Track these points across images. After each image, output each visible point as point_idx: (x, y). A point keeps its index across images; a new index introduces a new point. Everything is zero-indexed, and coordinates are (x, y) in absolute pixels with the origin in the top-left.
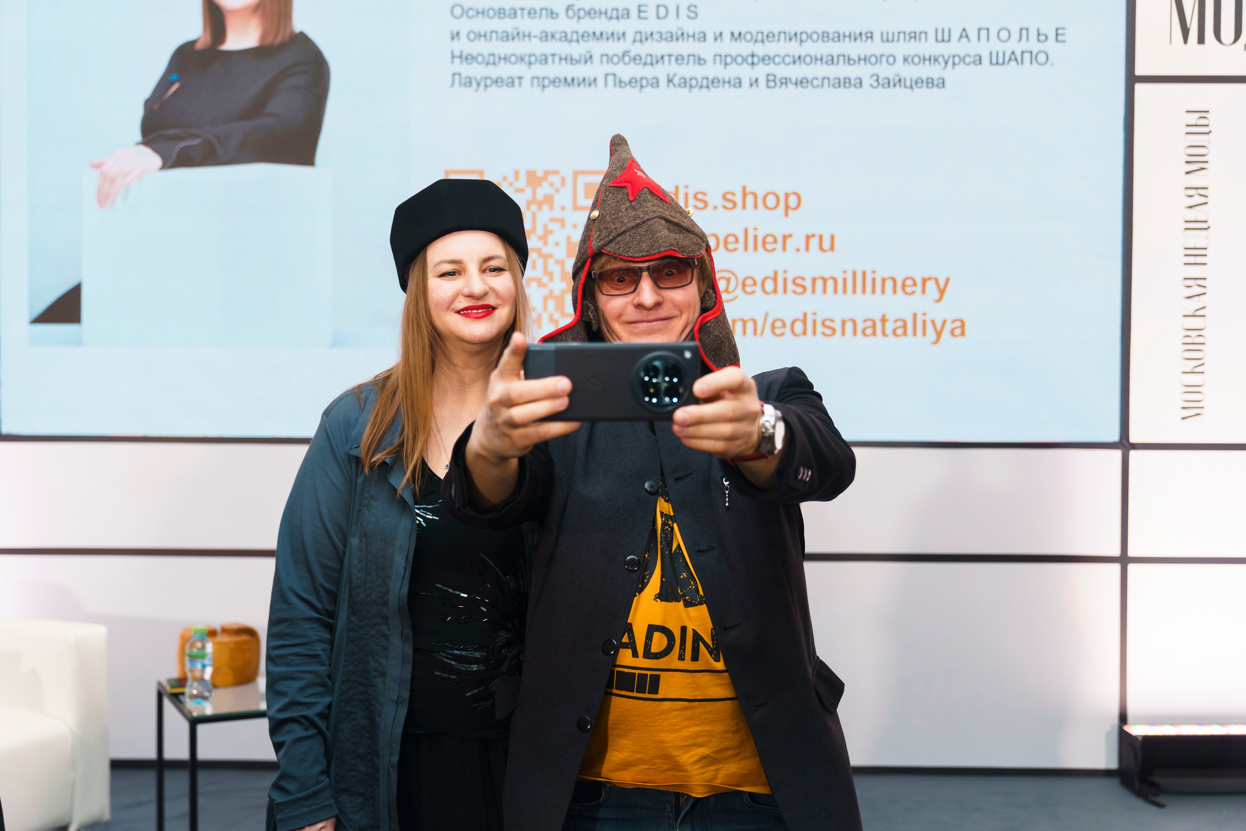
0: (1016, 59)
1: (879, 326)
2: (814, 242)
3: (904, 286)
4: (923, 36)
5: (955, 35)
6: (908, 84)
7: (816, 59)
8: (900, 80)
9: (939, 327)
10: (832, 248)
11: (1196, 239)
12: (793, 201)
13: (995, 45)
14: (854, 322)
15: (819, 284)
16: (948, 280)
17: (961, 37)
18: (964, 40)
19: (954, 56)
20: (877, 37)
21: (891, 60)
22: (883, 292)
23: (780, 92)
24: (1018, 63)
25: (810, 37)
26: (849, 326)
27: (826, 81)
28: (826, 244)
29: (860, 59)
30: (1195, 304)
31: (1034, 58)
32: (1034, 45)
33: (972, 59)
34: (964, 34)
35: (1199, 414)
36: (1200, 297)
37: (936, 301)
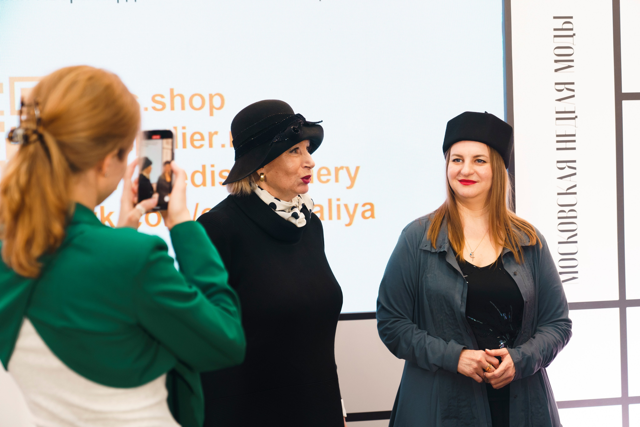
9: (351, 210)
11: (566, 127)
12: (217, 102)
16: (357, 168)
30: (568, 183)
35: (574, 278)
36: (572, 177)
37: (348, 188)
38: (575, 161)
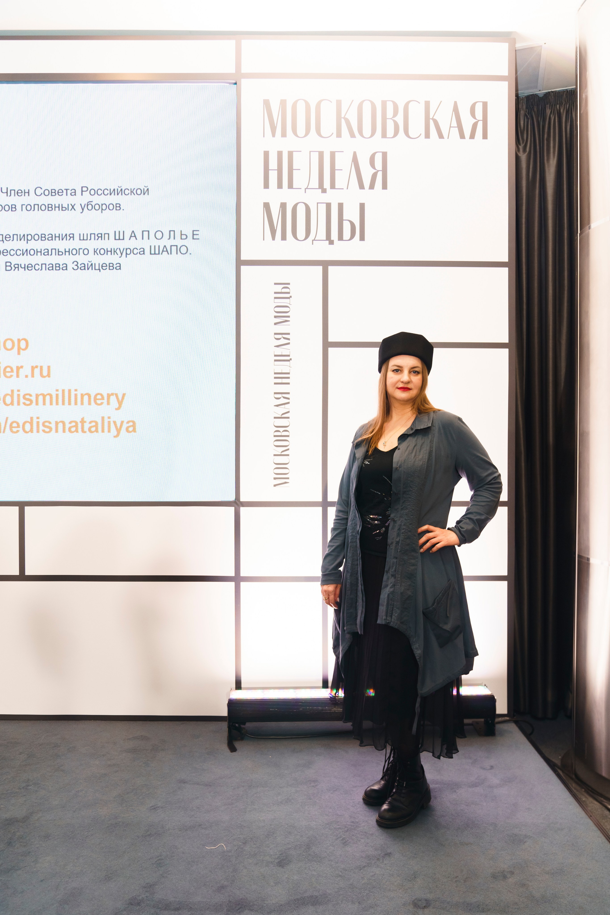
0: (167, 251)
1: (80, 425)
2: (37, 371)
3: (95, 399)
4: (107, 236)
5: (127, 236)
6: (97, 268)
7: (36, 252)
8: (92, 264)
9: (118, 425)
10: (49, 375)
11: (282, 367)
12: (23, 344)
13: (154, 242)
14: (63, 423)
15: (41, 398)
16: (124, 395)
17: (131, 236)
18: (133, 239)
19: (126, 249)
20: (77, 237)
21: (86, 252)
22: (82, 403)
23: (14, 273)
24: (168, 254)
25: (33, 237)
26: (60, 426)
27: (44, 266)
28: (45, 373)
29: (65, 252)
30: (281, 410)
31: (178, 250)
32: (179, 242)
33: (138, 251)
34: (133, 235)
35: (286, 483)
36: (286, 405)
37: (116, 409)
38: (289, 393)
